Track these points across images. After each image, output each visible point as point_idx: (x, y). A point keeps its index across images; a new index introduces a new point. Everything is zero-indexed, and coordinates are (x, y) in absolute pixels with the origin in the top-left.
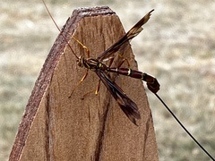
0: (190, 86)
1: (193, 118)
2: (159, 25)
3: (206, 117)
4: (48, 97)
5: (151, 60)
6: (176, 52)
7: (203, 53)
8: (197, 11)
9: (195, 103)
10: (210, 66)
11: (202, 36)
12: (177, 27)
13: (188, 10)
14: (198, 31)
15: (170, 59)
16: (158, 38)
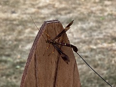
0: (104, 55)
1: (106, 68)
2: (91, 31)
3: (111, 67)
4: (35, 55)
5: (88, 45)
6: (99, 41)
7: (109, 41)
8: (107, 25)
9: (106, 61)
10: (112, 46)
11: (109, 35)
12: (99, 31)
13: (103, 24)
14: (107, 33)
15: (96, 44)
16: (91, 36)
